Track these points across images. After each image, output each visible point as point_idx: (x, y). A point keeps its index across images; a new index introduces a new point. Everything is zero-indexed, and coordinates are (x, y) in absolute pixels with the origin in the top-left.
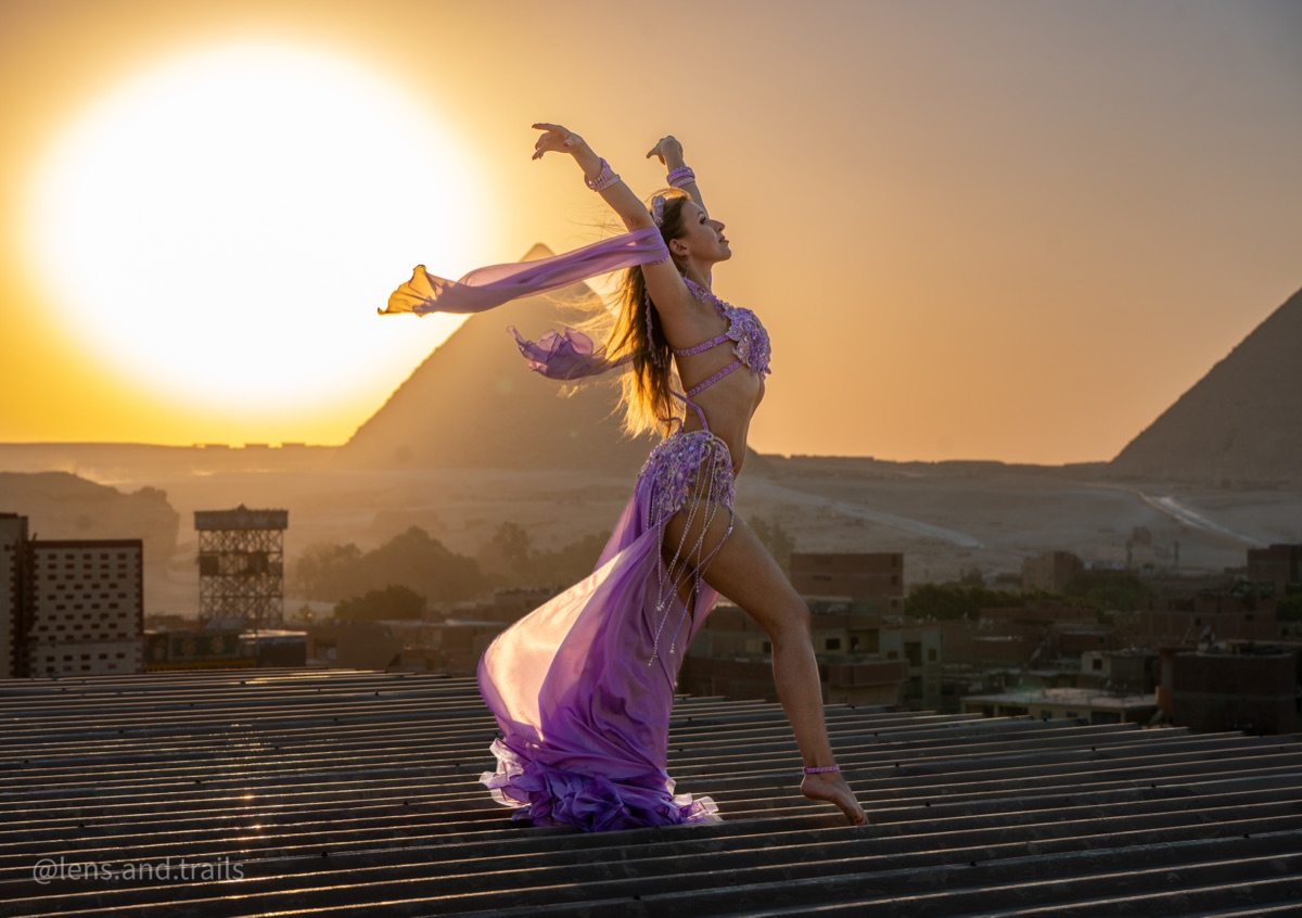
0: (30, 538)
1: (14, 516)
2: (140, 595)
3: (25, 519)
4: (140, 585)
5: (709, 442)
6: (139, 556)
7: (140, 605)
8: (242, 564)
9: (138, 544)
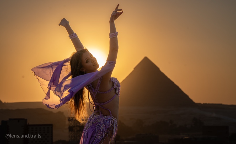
0: (27, 124)
1: (24, 119)
2: (52, 136)
3: (26, 120)
4: (52, 134)
5: (112, 119)
6: (52, 128)
7: (52, 139)
8: (78, 129)
9: (51, 125)
